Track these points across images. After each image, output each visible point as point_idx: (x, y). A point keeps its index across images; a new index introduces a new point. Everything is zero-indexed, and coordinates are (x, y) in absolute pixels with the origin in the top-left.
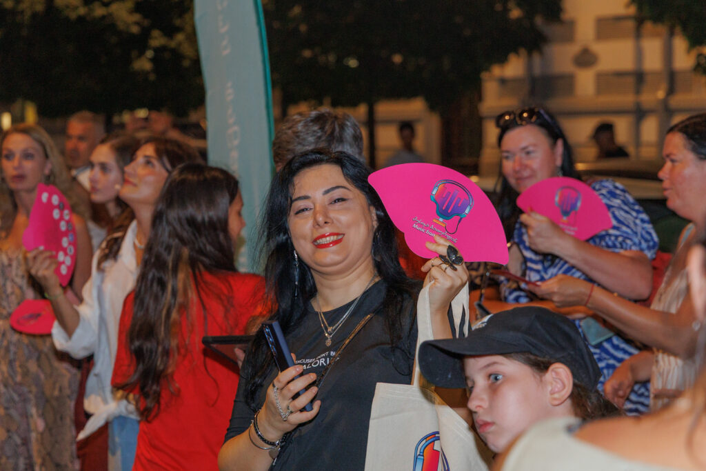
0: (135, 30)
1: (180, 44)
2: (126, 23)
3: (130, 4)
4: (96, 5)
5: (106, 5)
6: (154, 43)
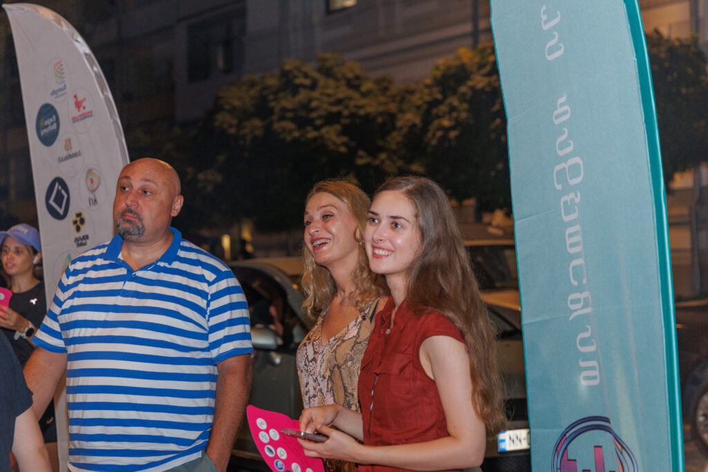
0: (343, 149)
1: (383, 162)
2: (335, 144)
3: (338, 127)
4: (309, 128)
5: (317, 128)
6: (360, 162)
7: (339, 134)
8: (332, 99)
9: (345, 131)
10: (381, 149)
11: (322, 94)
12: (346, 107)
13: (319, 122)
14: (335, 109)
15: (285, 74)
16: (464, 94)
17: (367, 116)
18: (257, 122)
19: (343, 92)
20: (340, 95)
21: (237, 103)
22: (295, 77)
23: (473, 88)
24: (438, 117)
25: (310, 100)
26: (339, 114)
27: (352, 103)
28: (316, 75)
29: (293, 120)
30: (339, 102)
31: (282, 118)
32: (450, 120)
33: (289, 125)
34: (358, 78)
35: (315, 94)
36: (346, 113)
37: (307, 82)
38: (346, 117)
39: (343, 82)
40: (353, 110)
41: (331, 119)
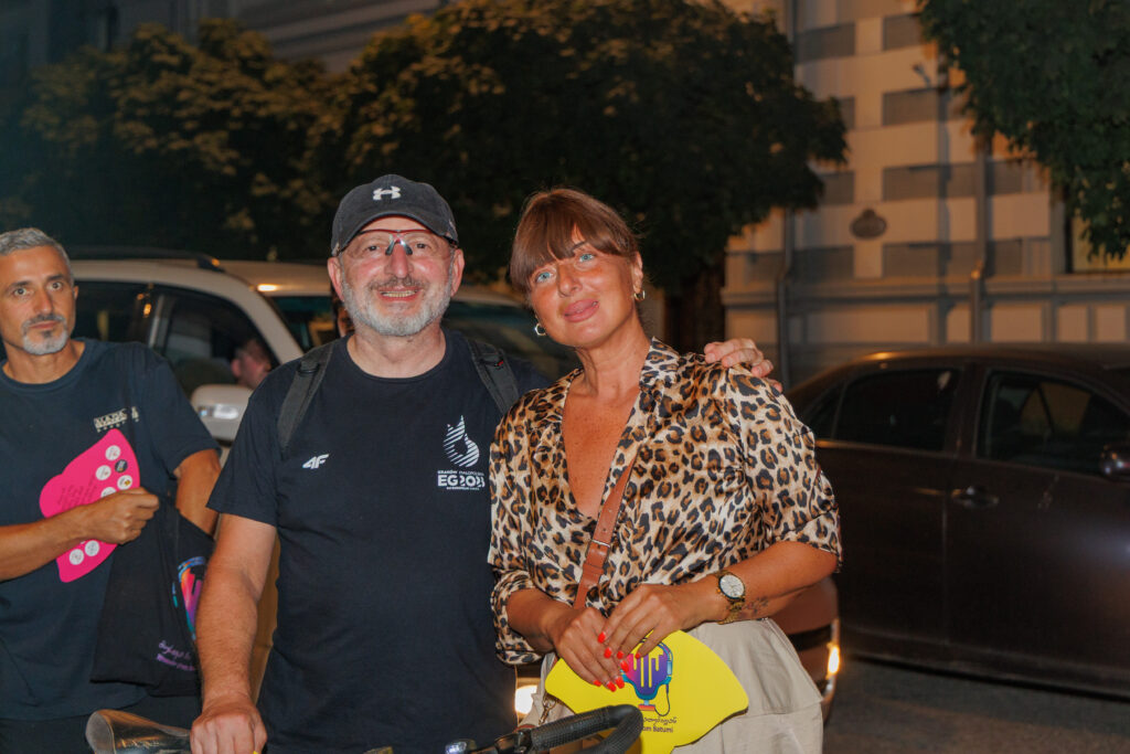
0: (229, 170)
1: (296, 194)
2: (216, 161)
3: (223, 135)
4: (174, 135)
5: (189, 135)
6: (258, 191)
7: (223, 147)
8: (214, 90)
9: (234, 142)
10: (295, 174)
11: (198, 81)
12: (237, 103)
13: (189, 125)
14: (218, 106)
15: (139, 46)
16: (406, 85)
17: (271, 118)
18: (89, 122)
19: (233, 79)
20: (228, 84)
21: (62, 91)
22: (154, 51)
23: (419, 75)
24: (369, 120)
25: (178, 89)
26: (225, 114)
27: (247, 97)
28: (191, 50)
29: (146, 120)
30: (226, 94)
31: (129, 117)
32: (385, 125)
33: (141, 129)
34: (259, 58)
35: (188, 81)
36: (236, 112)
37: (174, 60)
38: (237, 120)
39: (236, 63)
40: (249, 108)
41: (212, 121)
